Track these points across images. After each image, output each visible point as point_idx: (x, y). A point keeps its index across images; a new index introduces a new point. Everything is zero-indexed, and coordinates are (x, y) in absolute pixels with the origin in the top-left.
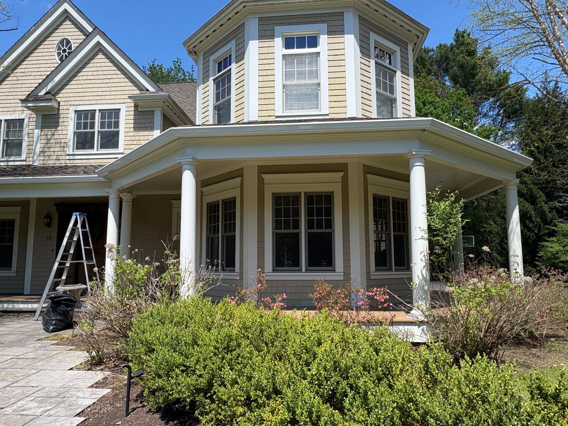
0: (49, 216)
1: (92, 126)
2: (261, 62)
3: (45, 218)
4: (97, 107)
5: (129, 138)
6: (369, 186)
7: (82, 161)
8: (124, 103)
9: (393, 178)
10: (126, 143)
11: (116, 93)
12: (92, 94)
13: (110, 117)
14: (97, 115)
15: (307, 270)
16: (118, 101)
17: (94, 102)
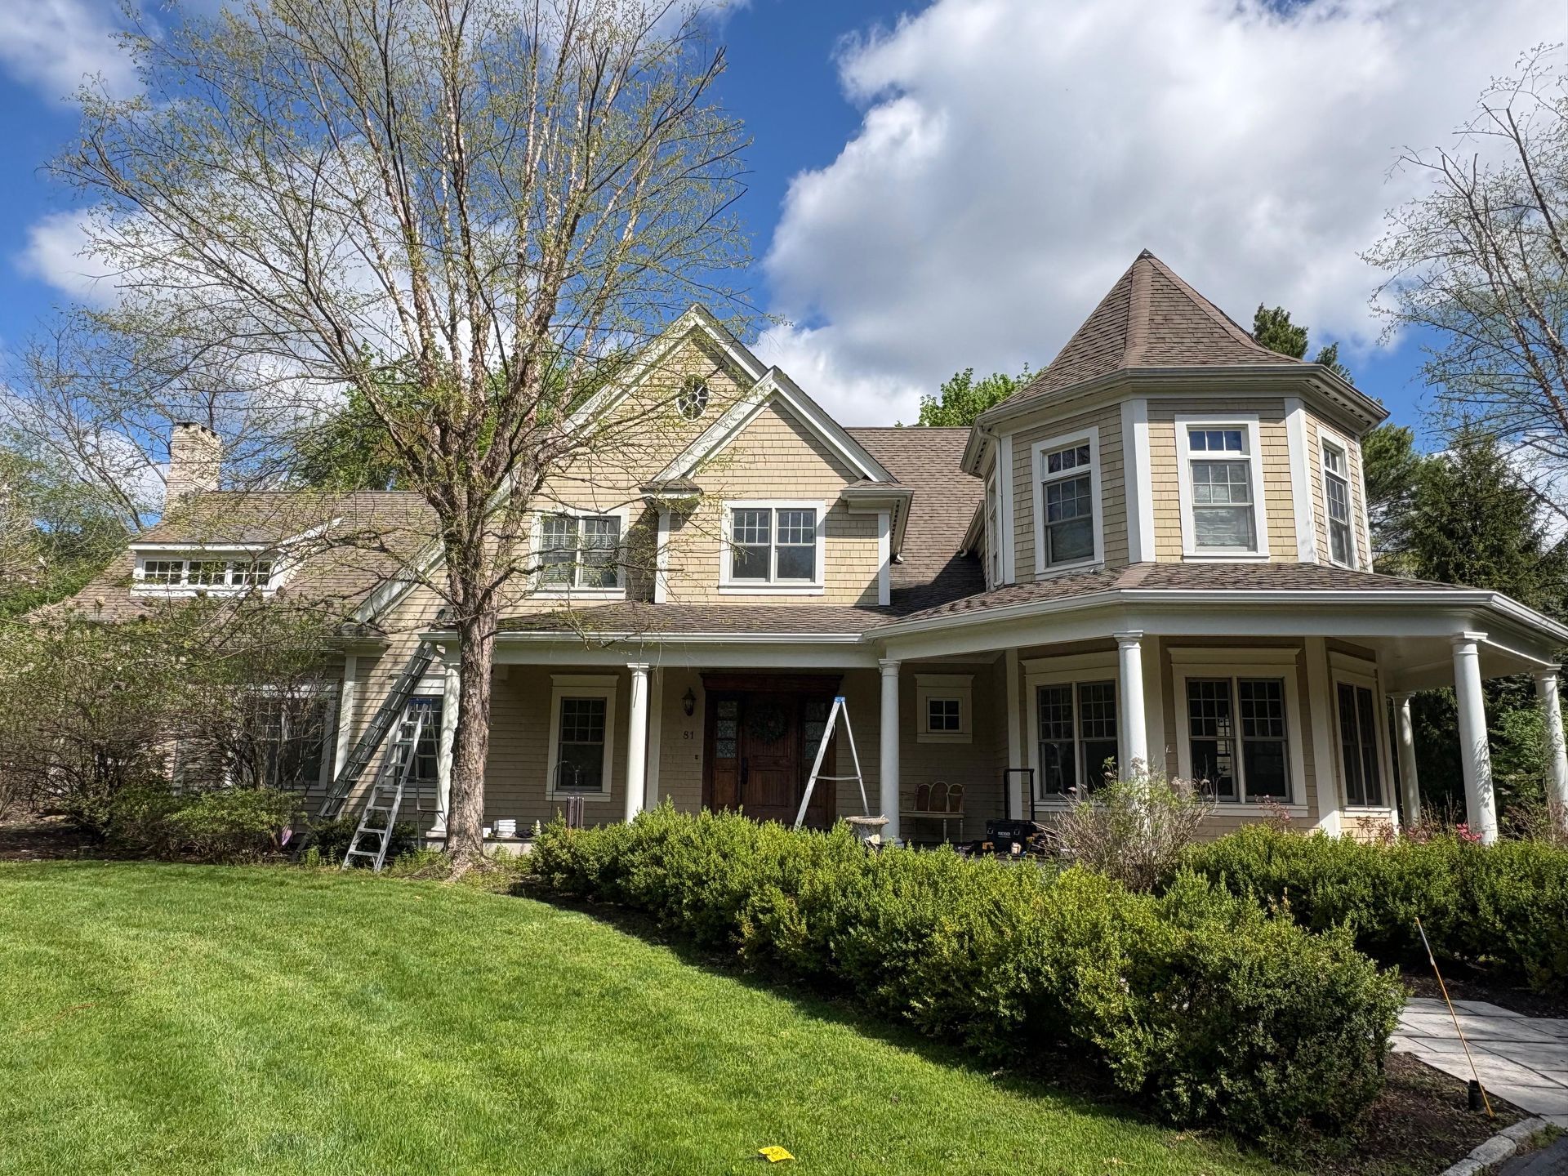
0: (690, 696)
1: (765, 536)
2: (1155, 469)
3: (685, 699)
4: (773, 505)
5: (833, 561)
6: (1333, 670)
7: (745, 599)
8: (823, 499)
9: (1355, 656)
10: (829, 569)
11: (806, 480)
12: (761, 480)
13: (796, 522)
14: (775, 516)
15: (1248, 802)
16: (811, 495)
17: (768, 495)
